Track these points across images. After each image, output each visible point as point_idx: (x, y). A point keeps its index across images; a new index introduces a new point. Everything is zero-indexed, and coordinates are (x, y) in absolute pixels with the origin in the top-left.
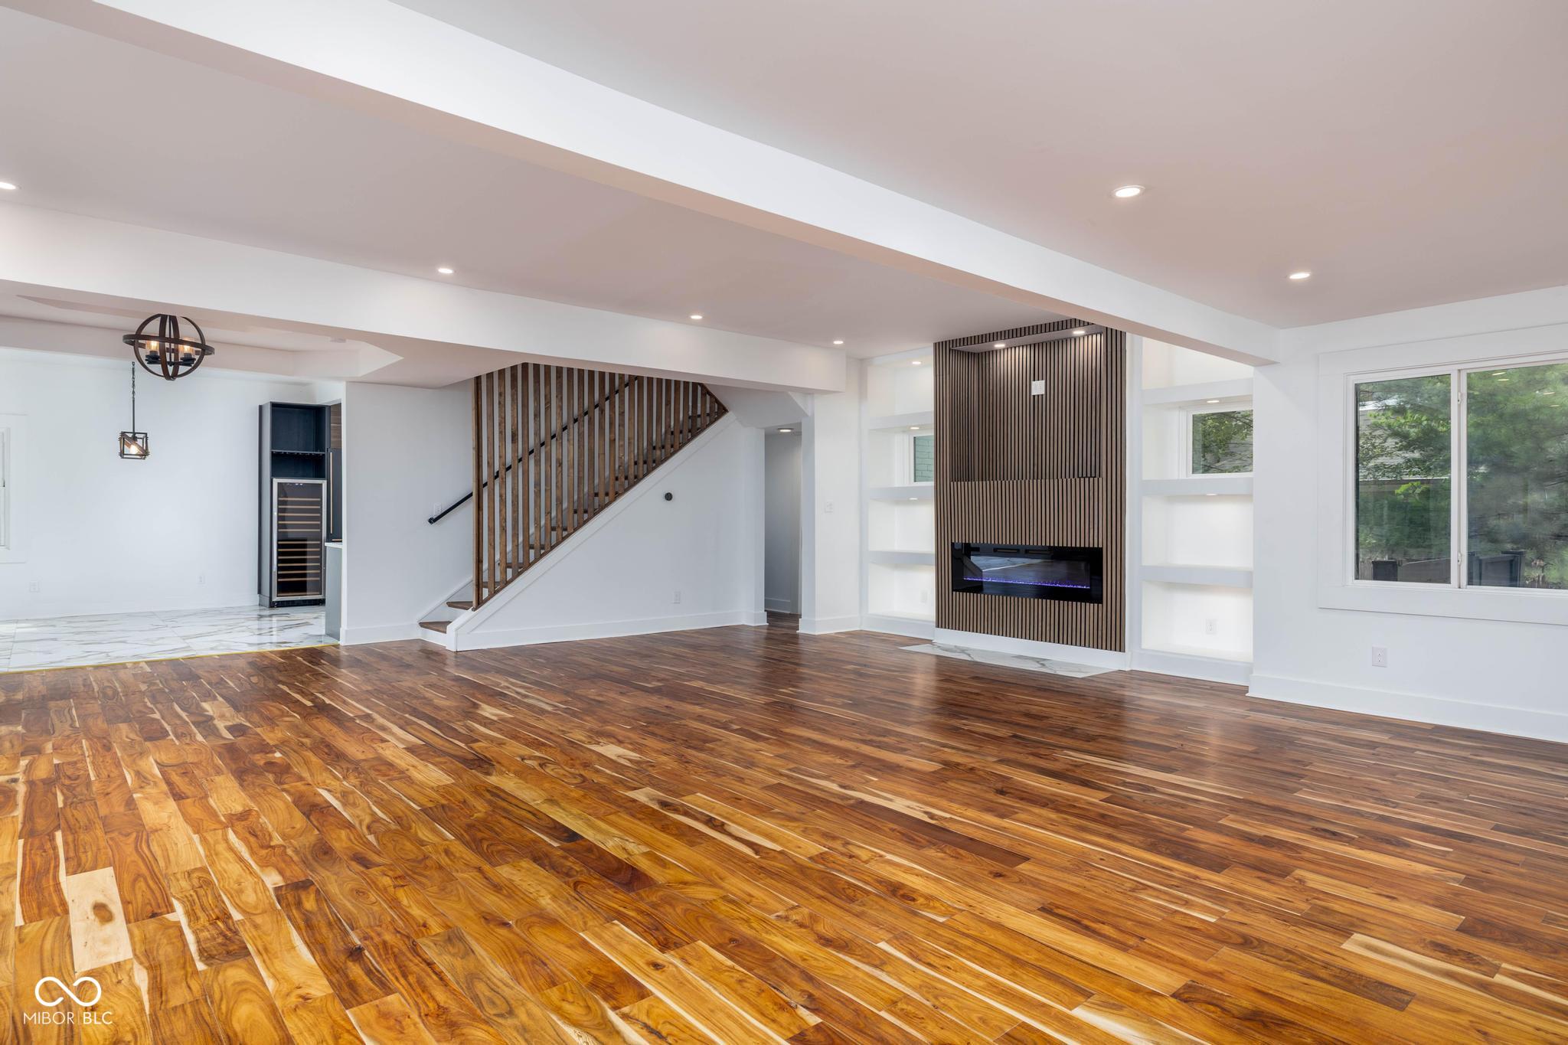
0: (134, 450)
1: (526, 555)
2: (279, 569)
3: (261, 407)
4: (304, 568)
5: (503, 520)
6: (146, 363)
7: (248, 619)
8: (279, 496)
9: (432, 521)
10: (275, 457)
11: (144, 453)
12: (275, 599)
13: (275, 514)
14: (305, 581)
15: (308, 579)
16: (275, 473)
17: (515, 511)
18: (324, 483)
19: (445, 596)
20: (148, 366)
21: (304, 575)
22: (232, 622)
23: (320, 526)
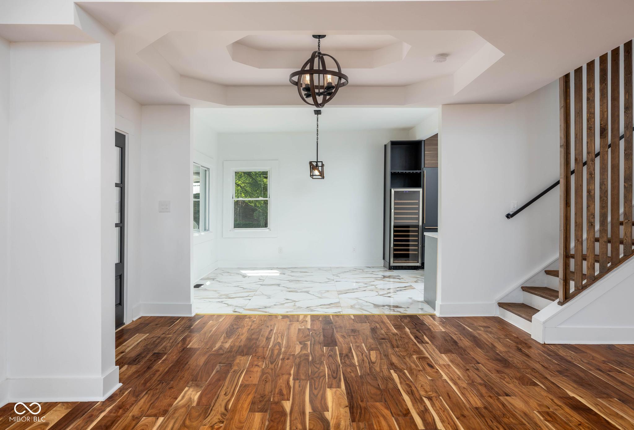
0: (316, 172)
1: (615, 250)
2: (395, 245)
3: (385, 146)
4: (408, 245)
5: (591, 215)
6: (305, 97)
7: (376, 279)
8: (395, 200)
9: (509, 216)
10: (393, 175)
11: (322, 175)
12: (392, 264)
13: (393, 211)
14: (409, 254)
15: (410, 252)
16: (393, 185)
17: (603, 207)
18: (420, 190)
19: (521, 281)
20: (306, 99)
21: (408, 250)
22: (368, 280)
23: (418, 219)
